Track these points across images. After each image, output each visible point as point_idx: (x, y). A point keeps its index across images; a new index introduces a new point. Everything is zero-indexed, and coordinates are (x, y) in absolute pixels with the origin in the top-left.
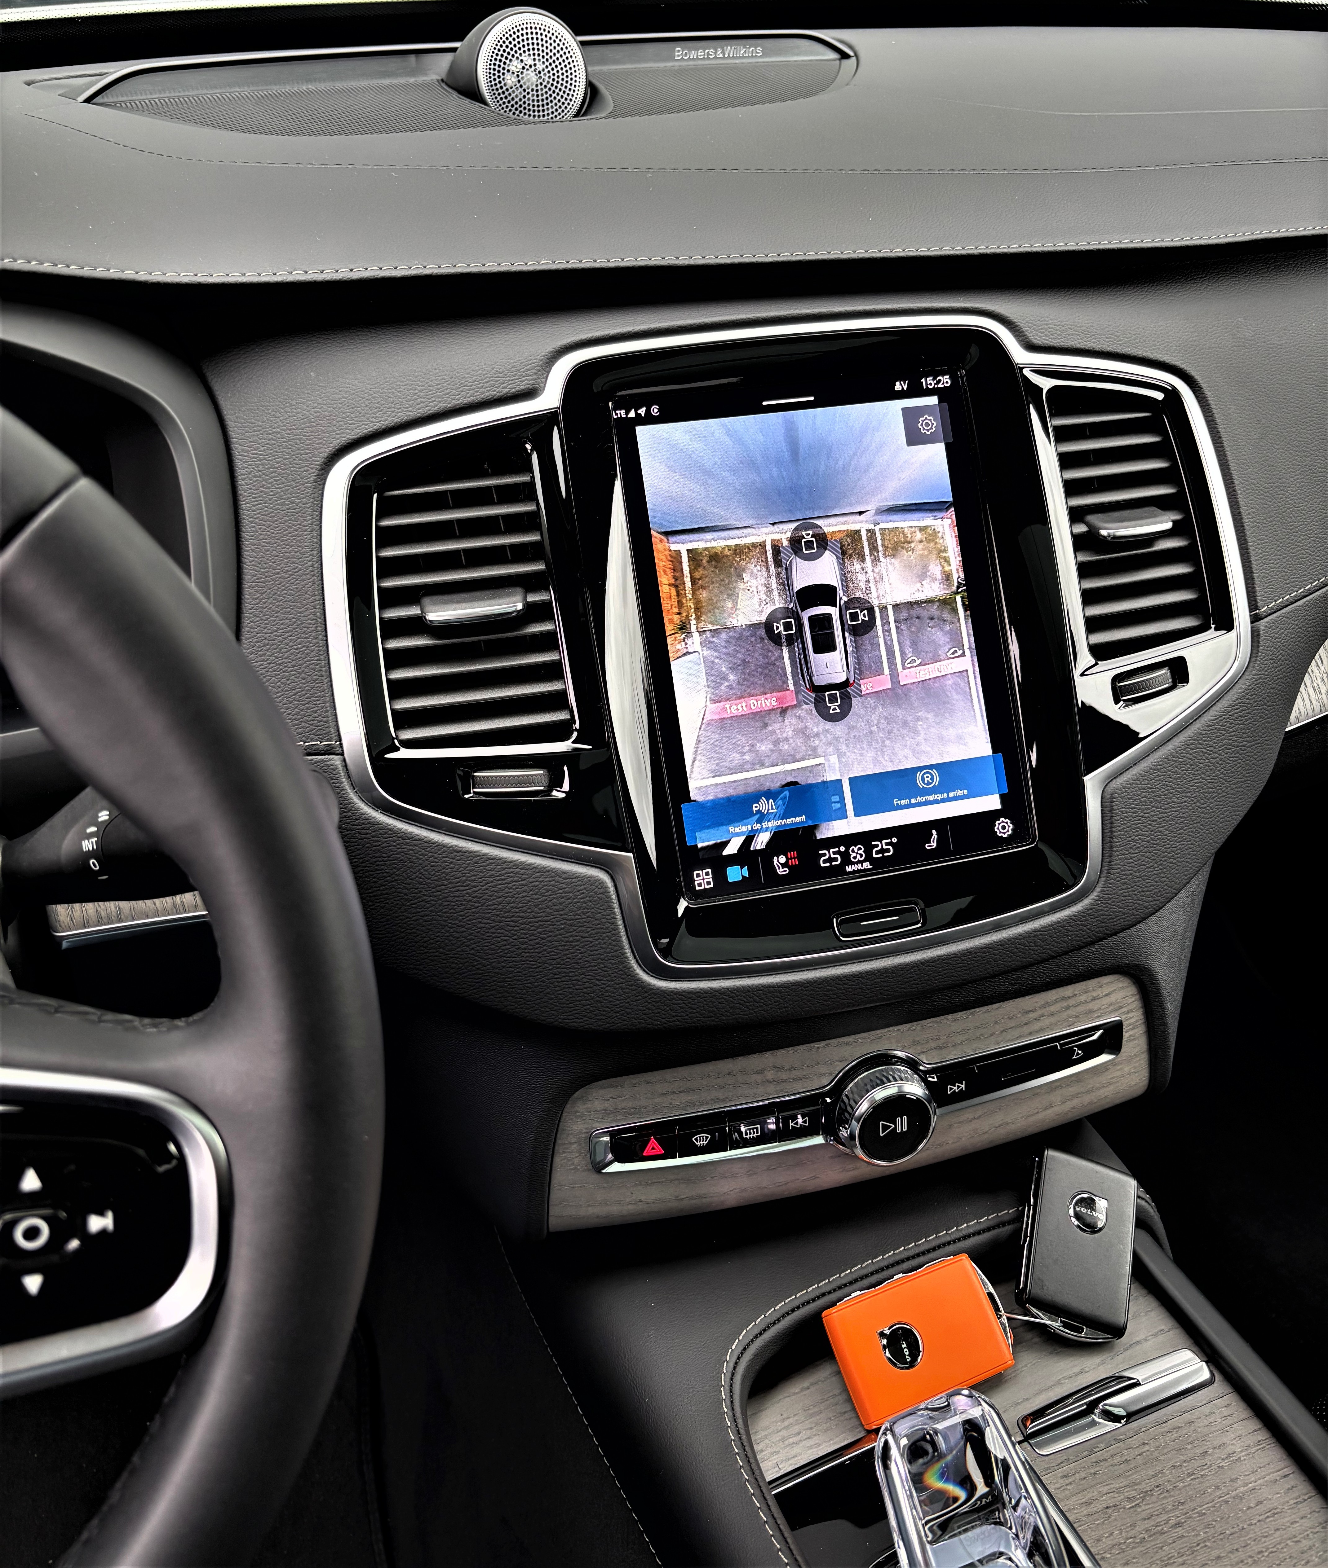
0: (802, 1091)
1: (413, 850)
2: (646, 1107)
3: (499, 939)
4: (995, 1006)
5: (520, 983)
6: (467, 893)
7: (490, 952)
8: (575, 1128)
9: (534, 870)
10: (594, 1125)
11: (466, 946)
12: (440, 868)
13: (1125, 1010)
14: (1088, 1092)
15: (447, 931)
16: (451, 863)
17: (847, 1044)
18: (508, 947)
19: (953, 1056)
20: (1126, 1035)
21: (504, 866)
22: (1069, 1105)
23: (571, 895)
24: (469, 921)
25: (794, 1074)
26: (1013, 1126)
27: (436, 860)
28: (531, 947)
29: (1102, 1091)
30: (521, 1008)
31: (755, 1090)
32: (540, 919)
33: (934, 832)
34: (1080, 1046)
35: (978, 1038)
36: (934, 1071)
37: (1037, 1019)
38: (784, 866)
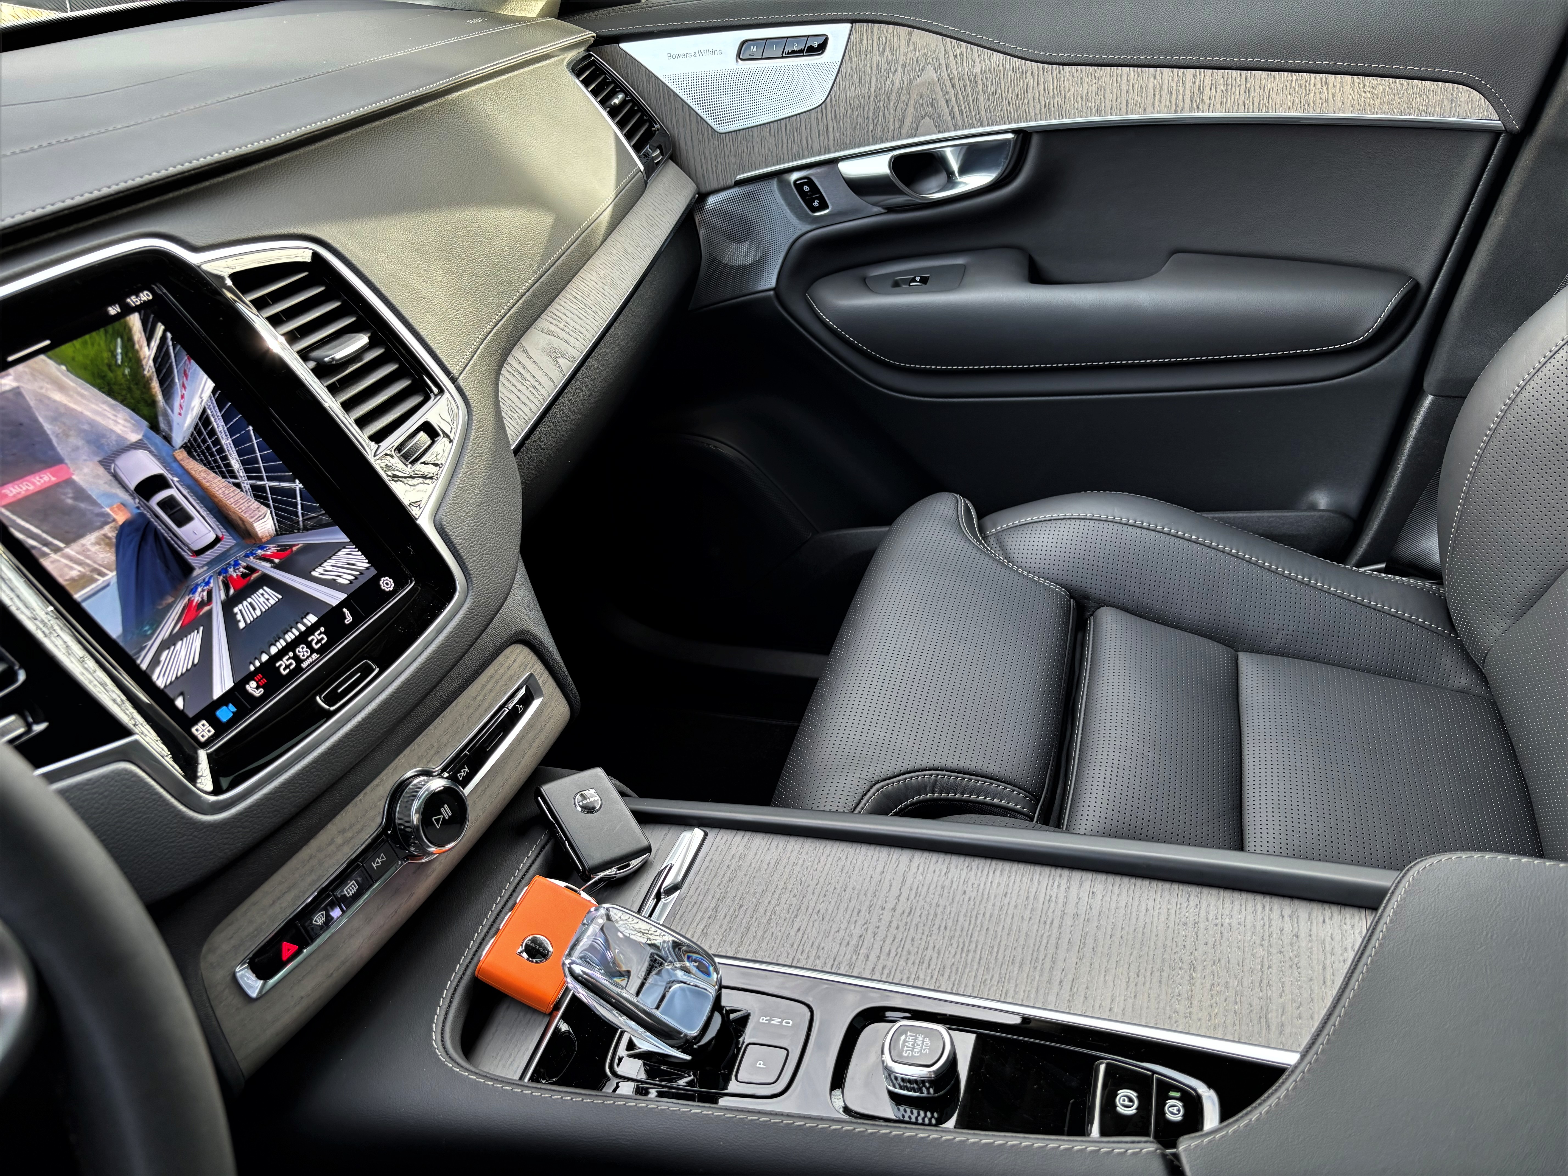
0: (367, 838)
2: (265, 922)
4: (454, 704)
8: (218, 977)
10: (232, 965)
13: (529, 666)
14: (541, 730)
17: (378, 785)
19: (450, 753)
20: (540, 683)
22: (534, 746)
25: (355, 829)
26: (511, 779)
29: (548, 725)
31: (335, 858)
33: (345, 610)
34: (519, 702)
35: (456, 733)
36: (443, 770)
37: (484, 699)
38: (257, 688)
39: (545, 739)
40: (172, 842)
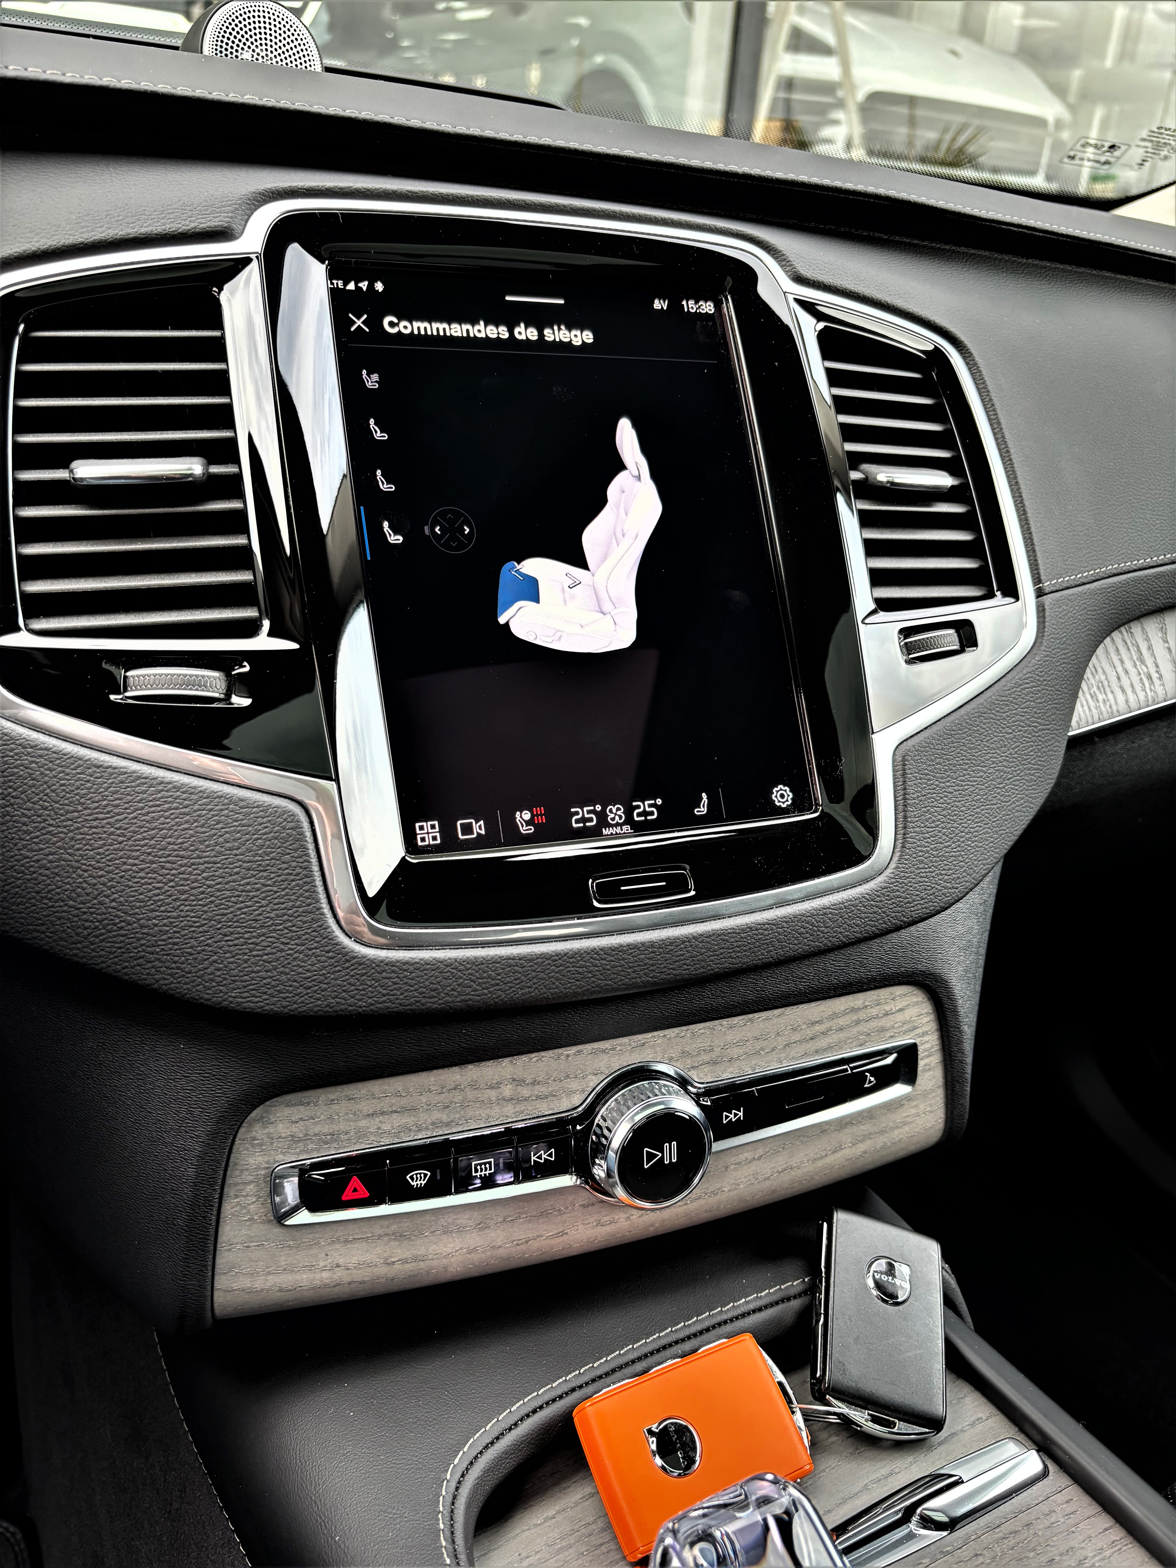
0: (547, 1113)
1: (37, 763)
2: (347, 1133)
3: (150, 887)
4: (777, 1012)
5: (177, 947)
6: (108, 823)
7: (138, 904)
8: (251, 1161)
9: (201, 794)
10: (277, 1158)
11: (104, 896)
12: (73, 788)
13: (919, 1031)
14: (882, 1132)
15: (80, 876)
16: (88, 781)
17: (604, 1051)
18: (162, 897)
19: (728, 1074)
20: (921, 1064)
21: (160, 788)
22: (860, 1147)
23: (250, 829)
24: (109, 861)
25: (539, 1090)
26: (799, 1171)
27: (67, 777)
28: (192, 898)
29: (897, 1132)
30: (179, 983)
31: (488, 1111)
32: (206, 859)
33: (704, 795)
34: (872, 1072)
35: (757, 1053)
36: (708, 1092)
37: (825, 1033)
38: (528, 823)
39: (882, 1148)
40: (283, 943)
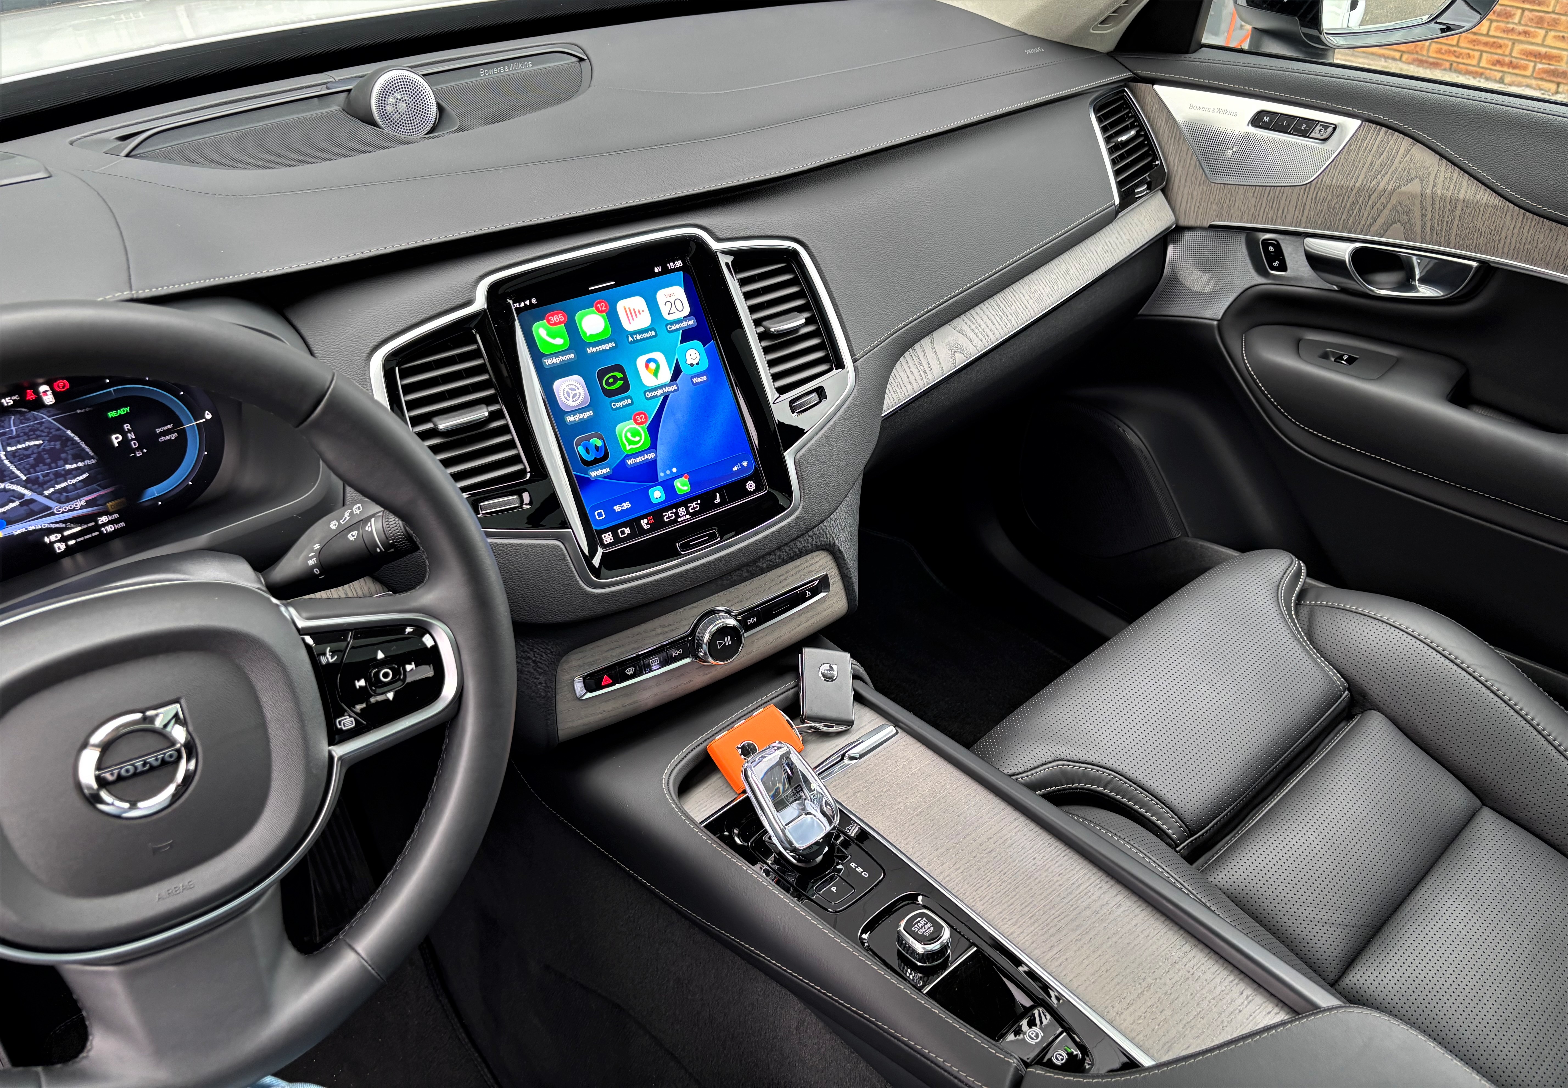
0: (676, 636)
2: (599, 659)
4: (763, 575)
8: (564, 678)
9: (523, 547)
10: (574, 675)
13: (828, 568)
14: (819, 613)
17: (694, 607)
19: (748, 605)
20: (831, 582)
21: (507, 548)
22: (810, 622)
23: (545, 556)
25: (671, 628)
26: (784, 637)
29: (825, 612)
31: (653, 640)
33: (718, 494)
34: (808, 590)
35: (758, 594)
36: (740, 614)
37: (785, 579)
38: (647, 524)
39: (820, 620)
40: (566, 595)
